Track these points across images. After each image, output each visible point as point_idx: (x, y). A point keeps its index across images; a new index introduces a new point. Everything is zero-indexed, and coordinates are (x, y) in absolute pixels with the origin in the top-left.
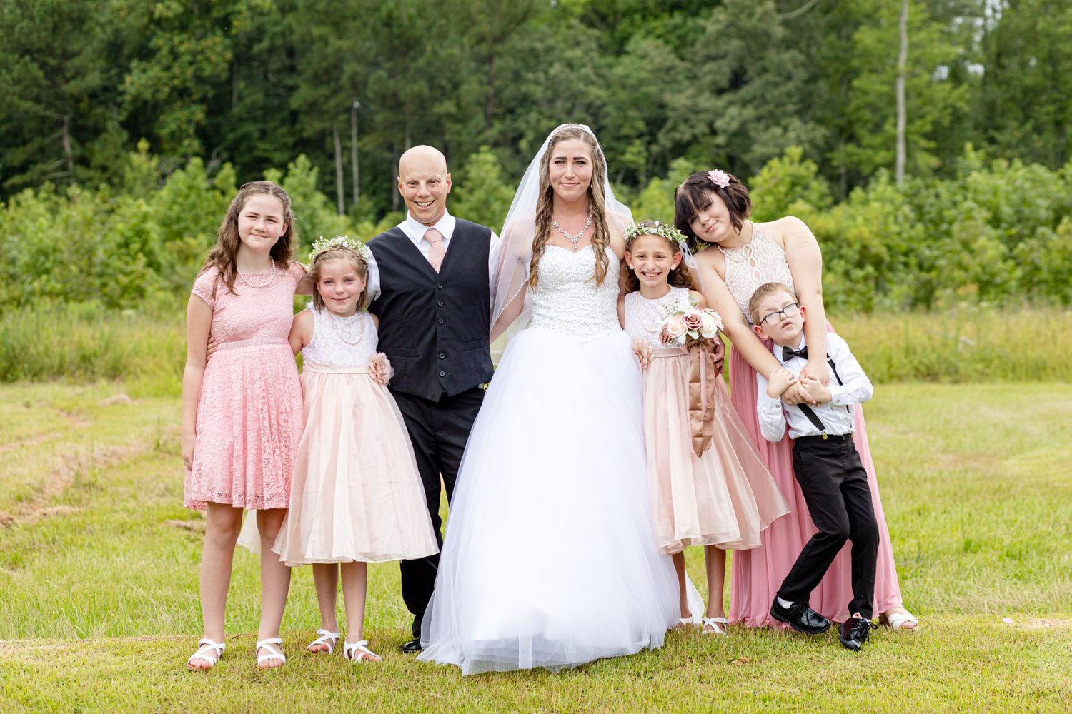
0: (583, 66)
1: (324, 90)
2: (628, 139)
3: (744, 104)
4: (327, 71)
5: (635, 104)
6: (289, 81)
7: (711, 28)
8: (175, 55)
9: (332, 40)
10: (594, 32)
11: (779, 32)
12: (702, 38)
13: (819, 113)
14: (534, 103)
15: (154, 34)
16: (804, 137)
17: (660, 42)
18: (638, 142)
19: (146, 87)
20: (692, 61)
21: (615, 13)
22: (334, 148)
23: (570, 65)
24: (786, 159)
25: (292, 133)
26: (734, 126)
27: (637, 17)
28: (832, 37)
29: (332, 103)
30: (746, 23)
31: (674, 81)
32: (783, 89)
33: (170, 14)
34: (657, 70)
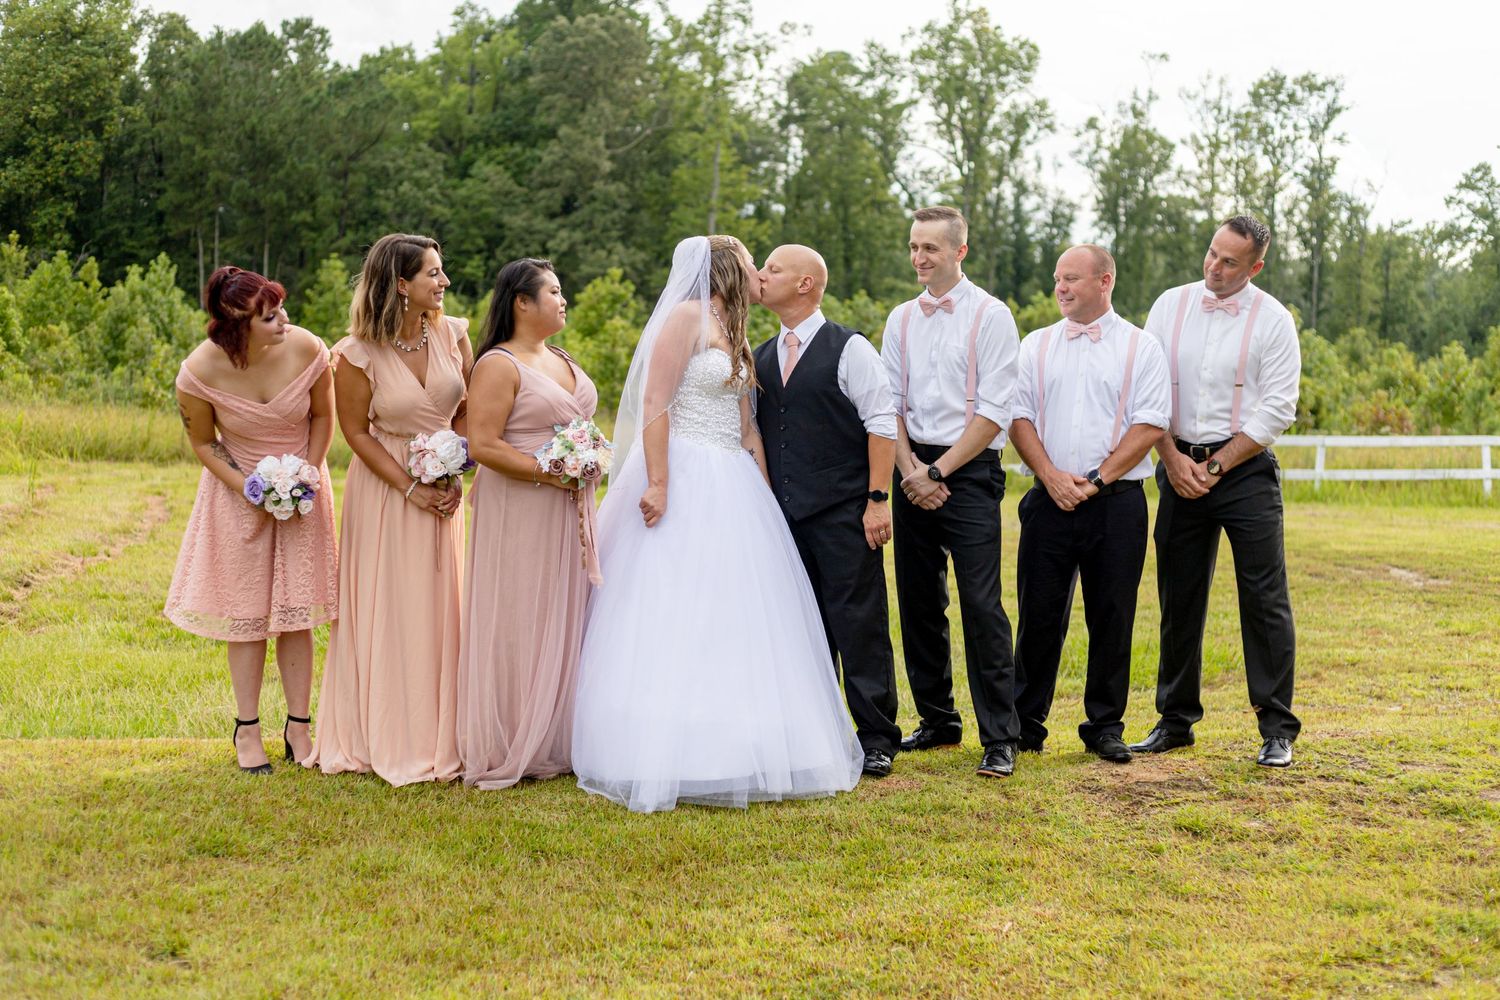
0: (430, 186)
1: (190, 195)
2: (469, 254)
3: (574, 227)
4: (193, 177)
5: (476, 222)
6: (157, 185)
7: (547, 159)
8: (48, 154)
9: (198, 148)
10: (443, 156)
11: (607, 166)
12: (538, 167)
13: (639, 240)
14: (384, 217)
15: (30, 134)
16: (626, 261)
17: (500, 168)
18: (477, 257)
19: (20, 182)
20: (528, 187)
21: (461, 139)
22: (197, 247)
23: (417, 183)
24: (608, 279)
25: (158, 232)
26: (564, 247)
27: (481, 145)
28: (655, 174)
29: (197, 206)
30: (579, 155)
31: (514, 205)
32: (609, 216)
33: (45, 115)
34: (498, 193)
